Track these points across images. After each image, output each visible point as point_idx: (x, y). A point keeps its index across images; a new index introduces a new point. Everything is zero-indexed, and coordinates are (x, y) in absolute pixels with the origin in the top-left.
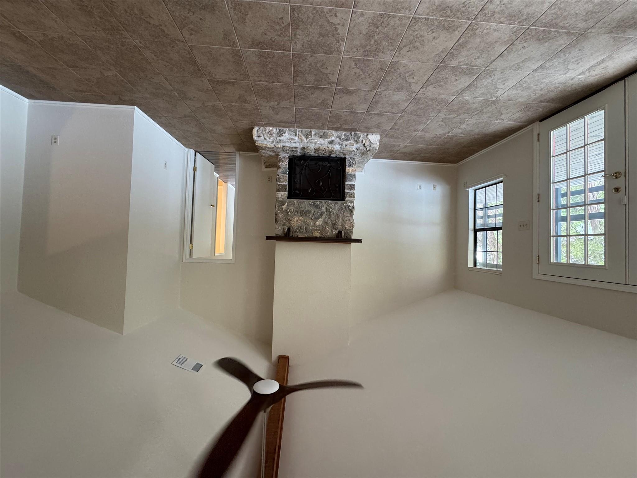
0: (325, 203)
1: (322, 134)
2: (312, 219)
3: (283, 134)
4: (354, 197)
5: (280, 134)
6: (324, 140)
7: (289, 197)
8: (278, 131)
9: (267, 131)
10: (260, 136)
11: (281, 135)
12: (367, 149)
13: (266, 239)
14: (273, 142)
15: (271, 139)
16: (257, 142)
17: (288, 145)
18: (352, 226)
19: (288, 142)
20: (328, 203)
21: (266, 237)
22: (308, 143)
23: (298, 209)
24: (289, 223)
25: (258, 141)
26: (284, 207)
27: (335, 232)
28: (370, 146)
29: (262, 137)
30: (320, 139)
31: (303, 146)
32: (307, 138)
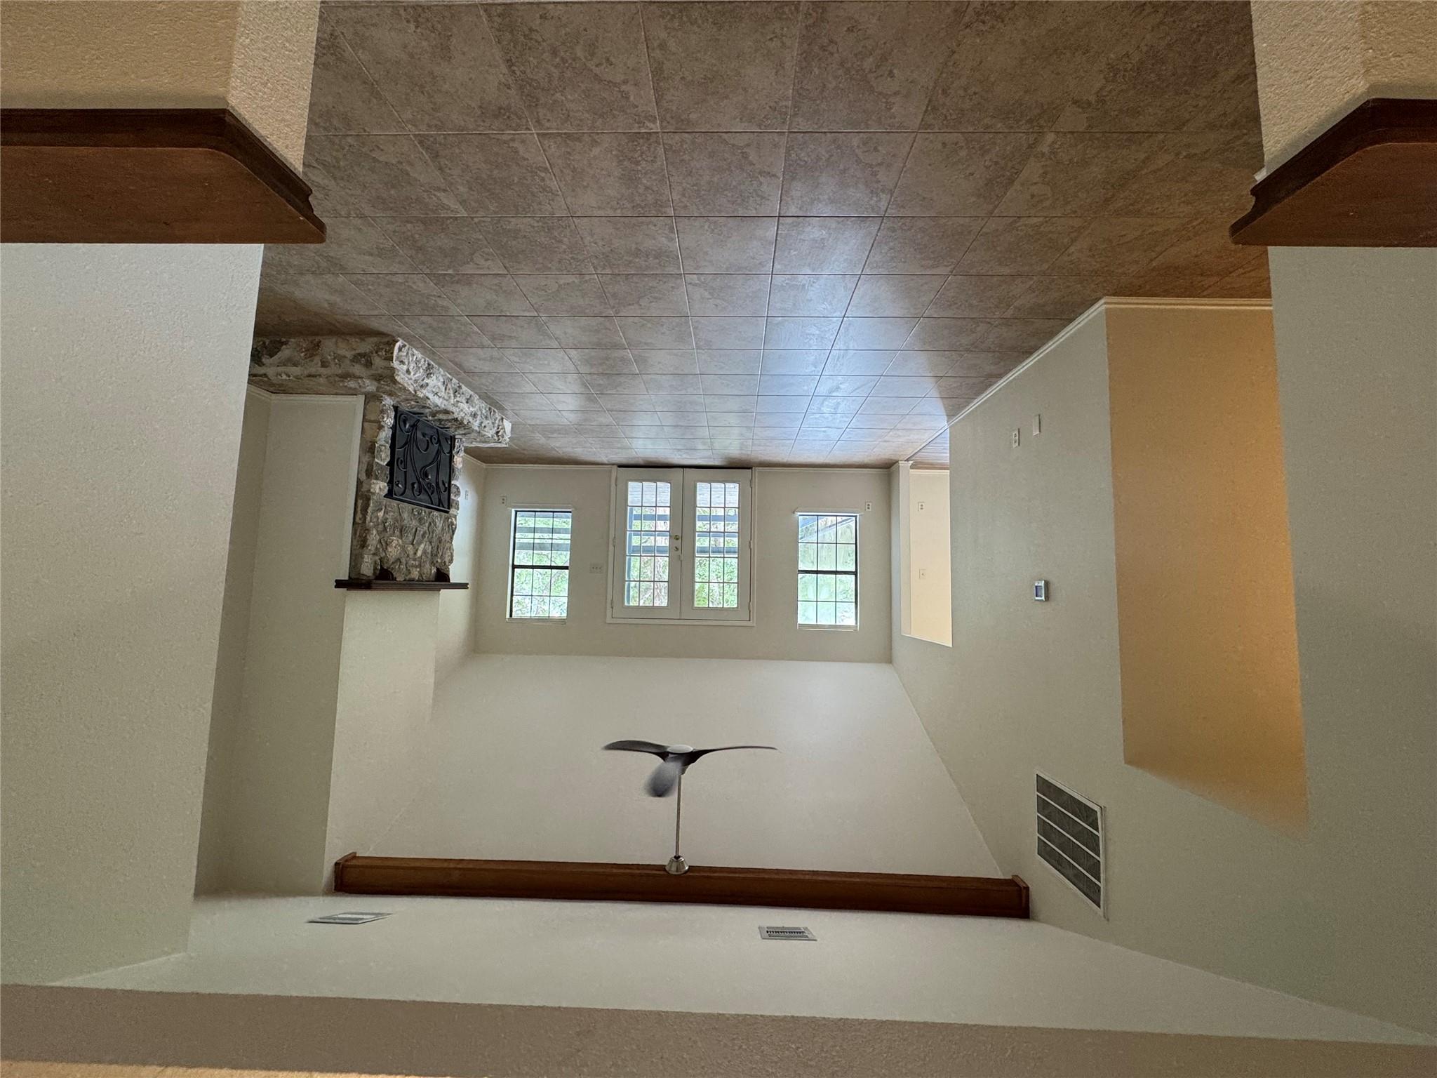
0: (430, 513)
1: (468, 397)
2: (412, 544)
3: (432, 375)
4: (458, 509)
5: (429, 372)
6: (469, 408)
7: (390, 495)
8: (427, 365)
9: (415, 357)
10: (402, 362)
11: (428, 376)
12: (499, 439)
13: (336, 587)
14: (416, 381)
15: (416, 376)
16: (396, 372)
17: (430, 396)
18: (451, 561)
19: (433, 392)
20: (433, 515)
21: (336, 581)
22: (454, 405)
23: (397, 521)
24: (385, 550)
25: (398, 371)
26: (381, 514)
27: (434, 570)
28: (503, 437)
29: (405, 367)
30: (466, 404)
31: (445, 408)
32: (455, 396)
